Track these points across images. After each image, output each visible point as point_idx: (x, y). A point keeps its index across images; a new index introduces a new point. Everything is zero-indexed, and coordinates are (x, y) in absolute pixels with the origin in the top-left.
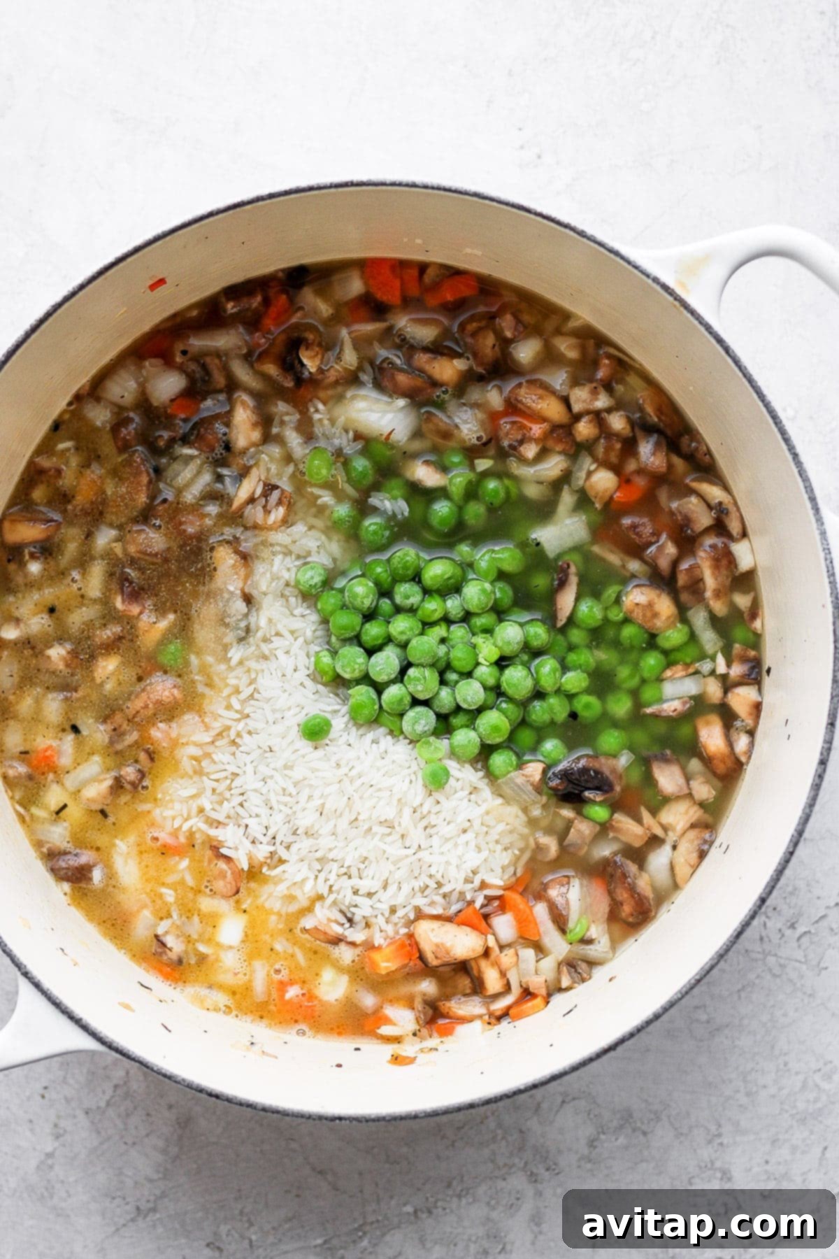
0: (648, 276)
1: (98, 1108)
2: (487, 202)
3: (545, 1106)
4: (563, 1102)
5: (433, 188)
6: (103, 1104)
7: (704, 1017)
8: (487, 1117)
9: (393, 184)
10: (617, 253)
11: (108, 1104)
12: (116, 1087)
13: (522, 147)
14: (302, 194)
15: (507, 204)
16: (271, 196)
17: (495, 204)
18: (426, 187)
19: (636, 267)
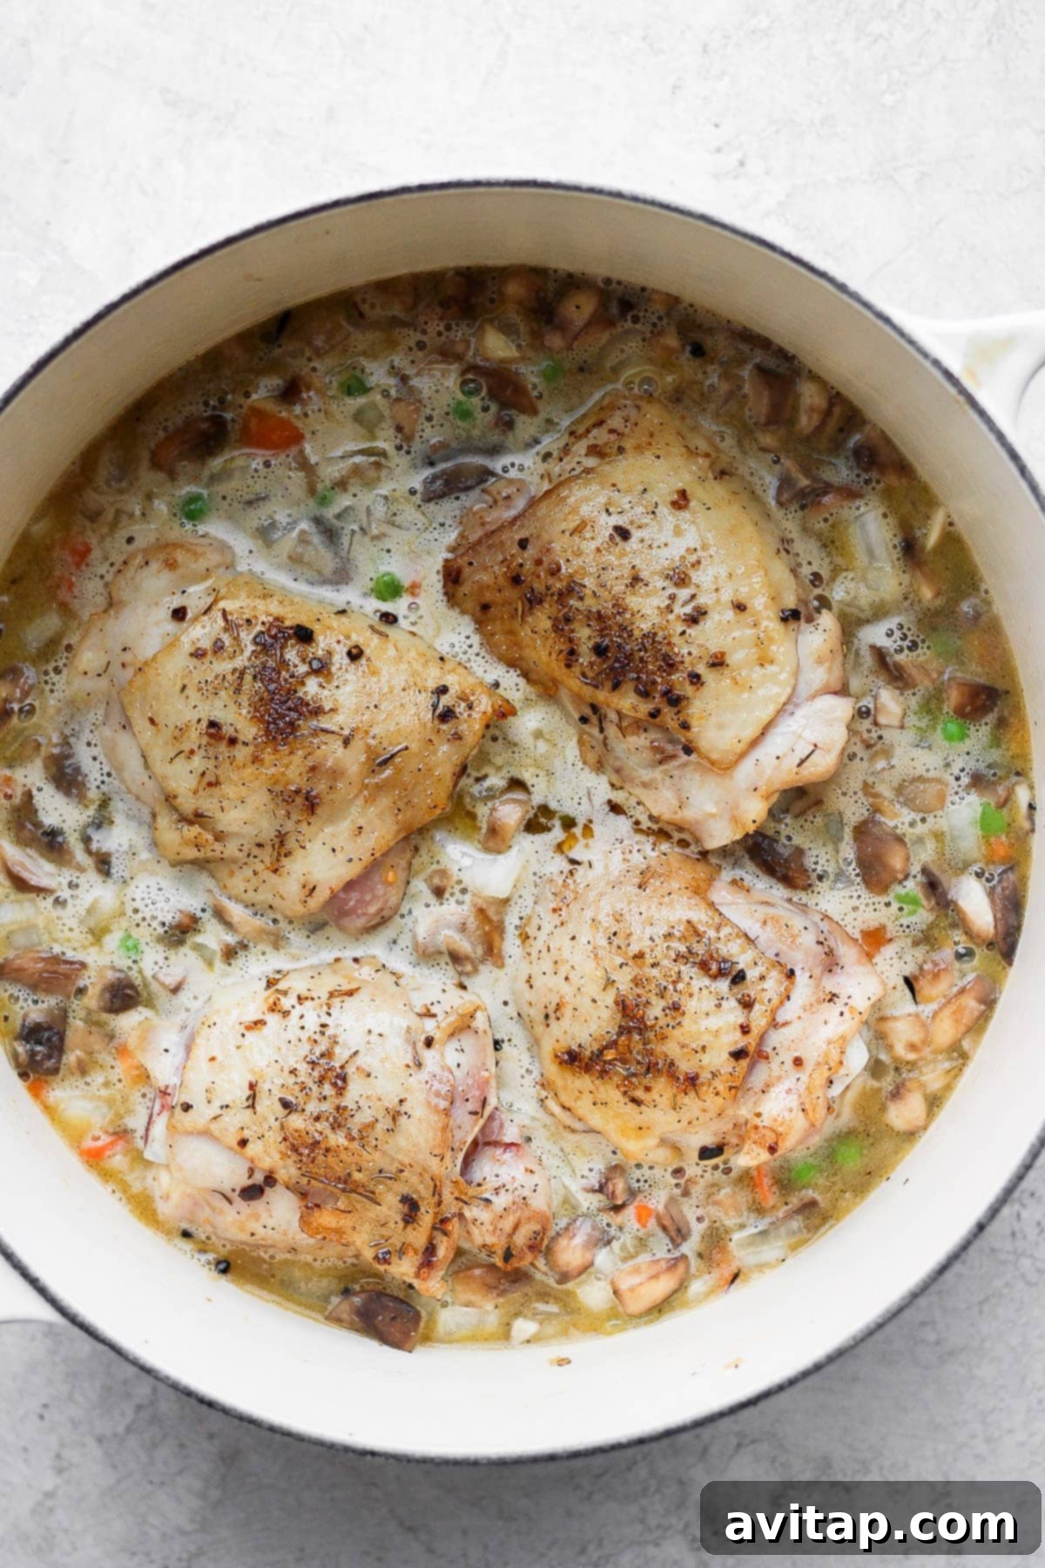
0: (926, 355)
1: (115, 1435)
2: (717, 230)
3: (714, 1450)
4: (739, 1445)
5: (645, 201)
6: (121, 1429)
7: (932, 1337)
8: (635, 1463)
9: (591, 190)
10: (887, 320)
11: (128, 1430)
12: (139, 1408)
13: (719, 150)
14: (466, 190)
15: (745, 235)
16: (422, 188)
17: (727, 233)
18: (635, 199)
19: (912, 342)
